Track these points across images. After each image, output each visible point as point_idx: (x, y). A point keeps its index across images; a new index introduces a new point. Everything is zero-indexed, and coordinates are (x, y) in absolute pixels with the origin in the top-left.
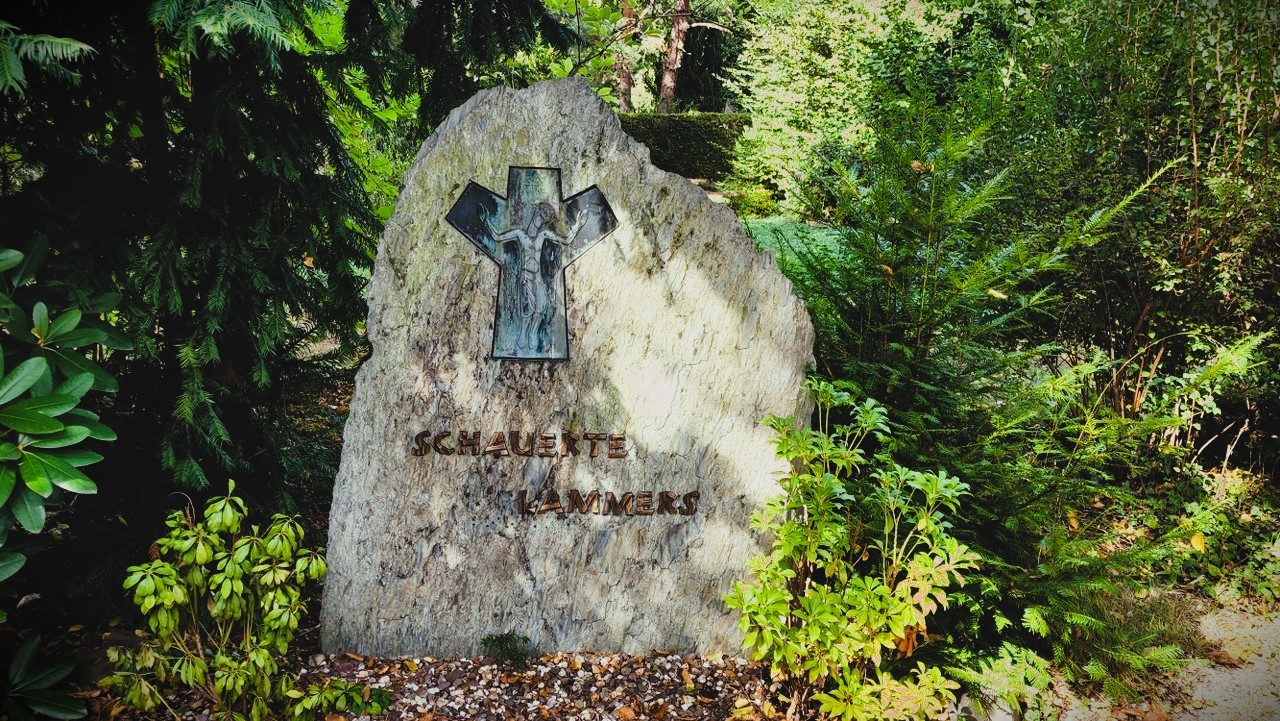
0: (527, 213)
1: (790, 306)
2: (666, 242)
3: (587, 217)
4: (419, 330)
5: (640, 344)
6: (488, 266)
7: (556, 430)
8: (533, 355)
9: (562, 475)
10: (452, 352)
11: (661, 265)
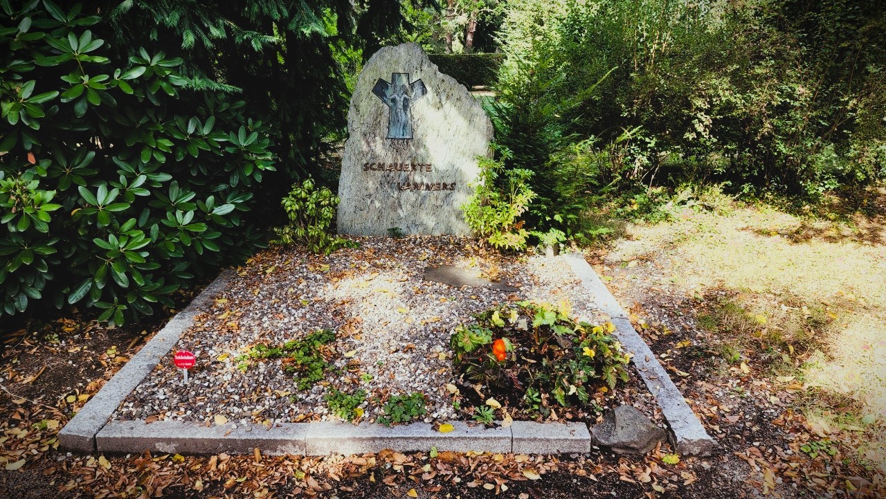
0: (398, 88)
1: (485, 120)
2: (444, 98)
3: (418, 90)
4: (364, 129)
5: (436, 133)
6: (386, 107)
7: (408, 162)
8: (401, 137)
9: (411, 178)
10: (375, 136)
11: (442, 106)
